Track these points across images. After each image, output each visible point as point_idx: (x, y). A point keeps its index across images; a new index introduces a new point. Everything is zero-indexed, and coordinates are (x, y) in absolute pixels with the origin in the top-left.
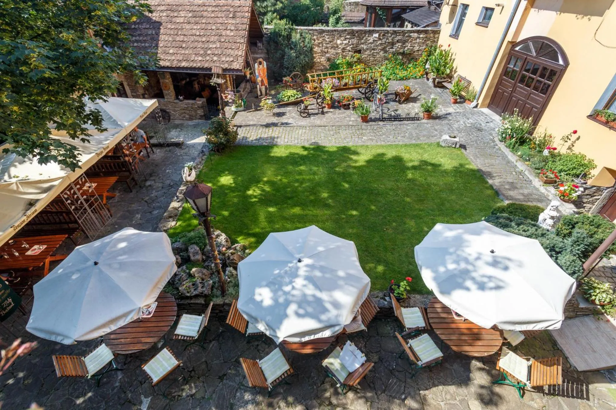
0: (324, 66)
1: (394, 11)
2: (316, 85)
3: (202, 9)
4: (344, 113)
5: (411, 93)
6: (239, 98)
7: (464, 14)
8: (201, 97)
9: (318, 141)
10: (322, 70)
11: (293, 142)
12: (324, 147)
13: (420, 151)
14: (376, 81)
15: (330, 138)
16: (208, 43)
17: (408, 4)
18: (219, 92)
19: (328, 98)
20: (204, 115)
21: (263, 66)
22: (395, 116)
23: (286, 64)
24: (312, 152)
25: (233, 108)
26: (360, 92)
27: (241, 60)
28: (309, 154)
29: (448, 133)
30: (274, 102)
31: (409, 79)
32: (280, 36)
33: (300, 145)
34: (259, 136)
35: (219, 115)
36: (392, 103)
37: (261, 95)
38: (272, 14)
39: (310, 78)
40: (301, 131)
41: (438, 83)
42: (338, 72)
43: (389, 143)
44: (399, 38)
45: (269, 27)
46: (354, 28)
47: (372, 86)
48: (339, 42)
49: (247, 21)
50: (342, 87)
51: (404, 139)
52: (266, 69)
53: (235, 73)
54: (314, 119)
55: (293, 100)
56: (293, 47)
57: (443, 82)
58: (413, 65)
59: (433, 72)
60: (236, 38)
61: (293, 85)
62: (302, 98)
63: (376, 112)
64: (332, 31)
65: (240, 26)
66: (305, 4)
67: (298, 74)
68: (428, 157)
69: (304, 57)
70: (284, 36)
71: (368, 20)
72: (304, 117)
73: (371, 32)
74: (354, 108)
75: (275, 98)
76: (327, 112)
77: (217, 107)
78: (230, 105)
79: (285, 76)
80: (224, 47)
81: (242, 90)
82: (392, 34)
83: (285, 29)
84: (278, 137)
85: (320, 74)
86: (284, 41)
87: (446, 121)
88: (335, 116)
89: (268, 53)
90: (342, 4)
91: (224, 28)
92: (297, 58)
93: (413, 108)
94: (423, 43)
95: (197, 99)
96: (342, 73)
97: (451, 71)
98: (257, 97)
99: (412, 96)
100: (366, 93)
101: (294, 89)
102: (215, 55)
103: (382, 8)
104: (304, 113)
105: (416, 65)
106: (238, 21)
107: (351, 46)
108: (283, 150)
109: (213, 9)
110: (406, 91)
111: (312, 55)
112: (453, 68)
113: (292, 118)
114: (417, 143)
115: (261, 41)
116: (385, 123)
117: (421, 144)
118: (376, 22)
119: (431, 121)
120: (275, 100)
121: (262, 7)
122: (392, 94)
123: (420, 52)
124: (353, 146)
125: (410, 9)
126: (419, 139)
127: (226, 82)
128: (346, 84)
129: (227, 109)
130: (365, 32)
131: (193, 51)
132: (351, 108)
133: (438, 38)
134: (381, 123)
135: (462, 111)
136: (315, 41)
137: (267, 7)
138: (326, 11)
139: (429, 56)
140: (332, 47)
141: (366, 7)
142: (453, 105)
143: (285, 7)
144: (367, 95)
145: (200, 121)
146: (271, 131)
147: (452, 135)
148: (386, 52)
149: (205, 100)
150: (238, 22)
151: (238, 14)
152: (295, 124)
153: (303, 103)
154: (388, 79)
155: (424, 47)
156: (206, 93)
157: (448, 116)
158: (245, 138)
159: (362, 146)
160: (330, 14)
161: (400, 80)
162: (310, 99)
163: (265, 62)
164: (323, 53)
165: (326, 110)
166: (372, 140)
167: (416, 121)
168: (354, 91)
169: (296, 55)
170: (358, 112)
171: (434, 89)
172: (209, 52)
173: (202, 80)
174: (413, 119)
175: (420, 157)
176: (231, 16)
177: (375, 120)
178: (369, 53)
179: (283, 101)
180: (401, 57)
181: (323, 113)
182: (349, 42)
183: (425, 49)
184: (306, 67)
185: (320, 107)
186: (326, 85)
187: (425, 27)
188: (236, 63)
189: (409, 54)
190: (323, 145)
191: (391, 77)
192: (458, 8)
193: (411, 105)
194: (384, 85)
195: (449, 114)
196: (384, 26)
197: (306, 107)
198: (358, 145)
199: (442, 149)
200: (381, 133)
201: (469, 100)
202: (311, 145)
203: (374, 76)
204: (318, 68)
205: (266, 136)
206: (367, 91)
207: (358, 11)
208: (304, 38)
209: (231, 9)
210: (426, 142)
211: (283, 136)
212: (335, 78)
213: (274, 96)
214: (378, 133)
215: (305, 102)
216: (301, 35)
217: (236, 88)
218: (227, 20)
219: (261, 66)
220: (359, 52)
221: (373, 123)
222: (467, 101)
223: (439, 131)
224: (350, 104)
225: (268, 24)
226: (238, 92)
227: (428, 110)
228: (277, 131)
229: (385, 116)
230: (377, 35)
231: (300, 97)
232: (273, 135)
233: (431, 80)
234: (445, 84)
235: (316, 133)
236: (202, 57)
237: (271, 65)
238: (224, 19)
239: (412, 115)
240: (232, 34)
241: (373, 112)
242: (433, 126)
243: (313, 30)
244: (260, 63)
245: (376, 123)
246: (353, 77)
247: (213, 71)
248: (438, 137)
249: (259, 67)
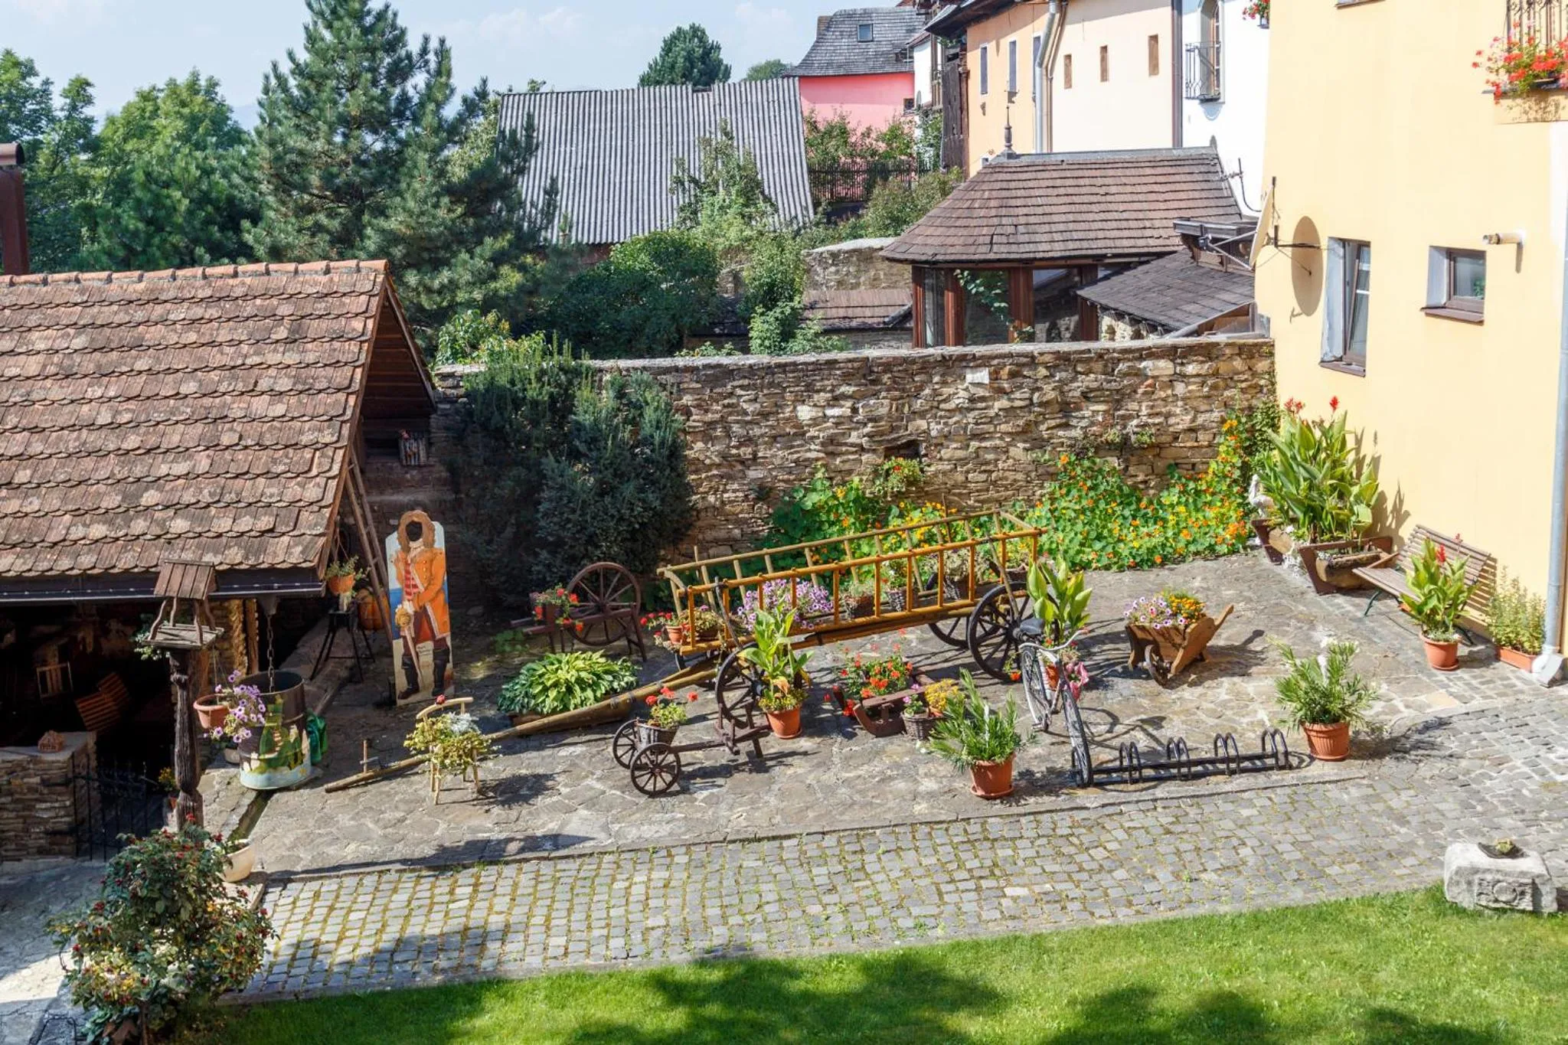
0: (739, 522)
1: (1040, 277)
2: (709, 616)
3: (140, 315)
4: (878, 753)
5: (1211, 628)
6: (286, 713)
7: (1356, 281)
8: (70, 723)
9: (742, 936)
10: (733, 545)
11: (599, 949)
12: (790, 972)
13: (1348, 948)
14: (1019, 581)
15: (815, 909)
16: (149, 459)
17: (1097, 247)
18: (179, 695)
19: (781, 681)
20: (73, 830)
21: (430, 544)
22: (1153, 752)
23: (547, 527)
24: (713, 1009)
25: (250, 776)
26: (947, 639)
27: (315, 525)
28: (699, 1023)
29: (1472, 832)
30: (485, 725)
31: (1182, 559)
32: (517, 403)
33: (639, 968)
34: (392, 933)
35: (161, 822)
36: (1125, 686)
37: (414, 687)
38: (476, 316)
39: (678, 588)
40: (640, 878)
41: (1331, 569)
42: (816, 550)
43: (1162, 914)
44: (1089, 381)
45: (459, 368)
46: (871, 352)
47: (1002, 608)
48: (805, 413)
49: (357, 353)
50: (847, 619)
51: (1239, 882)
52: (441, 563)
53: (277, 589)
54: (710, 801)
55: (591, 705)
56: (583, 448)
57: (1357, 564)
58: (1183, 492)
59: (1293, 521)
60: (297, 424)
61: (589, 626)
62: (639, 692)
63: (1046, 739)
64: (769, 369)
65: (322, 372)
66: (630, 270)
67: (608, 573)
68: (1405, 986)
69: (641, 490)
70: (535, 403)
71: (929, 318)
72: (653, 795)
73: (951, 367)
74: (928, 727)
75: (492, 701)
76: (781, 757)
77: (154, 773)
78: (233, 755)
79: (543, 586)
80: (234, 469)
81: (304, 671)
82: (1052, 368)
83: (543, 372)
84: (505, 932)
85: (729, 565)
86: (535, 423)
87: (1437, 767)
88: (828, 778)
89: (455, 479)
90: (798, 260)
91: (240, 387)
92: (602, 494)
93: (1243, 703)
94: (1208, 397)
95: (49, 737)
96: (836, 550)
97: (1378, 511)
98: (388, 703)
99: (1219, 641)
100: (973, 643)
101: (594, 646)
102: (177, 508)
103: (976, 268)
104: (655, 770)
105: (1198, 493)
106: (312, 353)
107: (868, 429)
108: (541, 1006)
109: (198, 311)
110: (1181, 622)
111: (681, 476)
112: (1382, 498)
113: (591, 803)
114: (1315, 899)
115: (421, 431)
116: (1110, 796)
117: (1340, 907)
118: (967, 323)
119: (1354, 768)
120: (491, 713)
121: (429, 290)
122: (1113, 638)
123: (1204, 438)
124: (957, 947)
125: (1108, 266)
126: (1321, 875)
127: (225, 638)
128: (865, 606)
129: (212, 780)
130: (926, 366)
131: (64, 499)
132: (912, 728)
133: (1271, 373)
134: (1090, 797)
135: (1499, 703)
136: (688, 413)
137: (453, 286)
138: (727, 289)
139: (1250, 451)
140: (774, 438)
141: (909, 268)
142: (1441, 676)
143: (537, 284)
144: (985, 652)
145: (42, 862)
146: (464, 891)
147: (1497, 841)
148: (1039, 444)
149: (89, 739)
150: (310, 358)
151: (315, 327)
152: (605, 841)
153: (646, 716)
154: (1076, 567)
155: (1216, 415)
156: (102, 703)
157: (1438, 736)
158: (307, 952)
159: (1008, 943)
160: (751, 303)
161: (1136, 567)
162: (685, 694)
163: (438, 526)
164: (732, 466)
165: (773, 744)
166: (1060, 901)
167: (1276, 776)
168: (913, 635)
169: (600, 482)
170: (952, 743)
171: (1322, 600)
172: (150, 497)
173: (86, 636)
174: (1255, 763)
175: (1358, 990)
176: (282, 333)
177: (1052, 783)
178: (961, 454)
179: (535, 712)
180: (1114, 462)
181: (759, 763)
182: (855, 410)
183: (1223, 421)
184: (651, 534)
185: (741, 733)
186: (763, 615)
187: (1197, 332)
188: (286, 539)
189: (1152, 446)
190: (779, 953)
191: (1089, 555)
192: (1325, 254)
193: (1223, 689)
194: (1062, 595)
195: (1442, 723)
196: (1005, 339)
197: (664, 739)
198: (983, 936)
199: (1464, 924)
200: (1099, 853)
201: (1517, 647)
202: (702, 963)
203: (1006, 559)
204: (710, 535)
205: (432, 930)
206: (980, 631)
207: (874, 283)
208: (639, 407)
209: (285, 309)
210: (1368, 888)
211: (538, 920)
212: (807, 578)
213: (485, 692)
214: (1082, 858)
215: (657, 711)
216: (621, 395)
217: (277, 666)
218: (256, 353)
219: (417, 546)
220: (911, 449)
221: (1047, 801)
222: (1506, 653)
223: (1415, 821)
224: (899, 705)
225: (457, 355)
226: (285, 682)
227: (1325, 711)
228: (504, 887)
229: (1102, 756)
230: (983, 376)
231: (630, 687)
232: (477, 917)
233: (1292, 560)
234: (1367, 573)
235: (728, 882)
236: (110, 523)
237: (468, 535)
238: (245, 348)
239: (1249, 743)
240: (279, 409)
241: (1033, 739)
242: (1378, 798)
243: (676, 369)
244: (414, 532)
245: (1061, 801)
246: (898, 568)
247: (159, 590)
248: (1424, 854)
249: (406, 549)
